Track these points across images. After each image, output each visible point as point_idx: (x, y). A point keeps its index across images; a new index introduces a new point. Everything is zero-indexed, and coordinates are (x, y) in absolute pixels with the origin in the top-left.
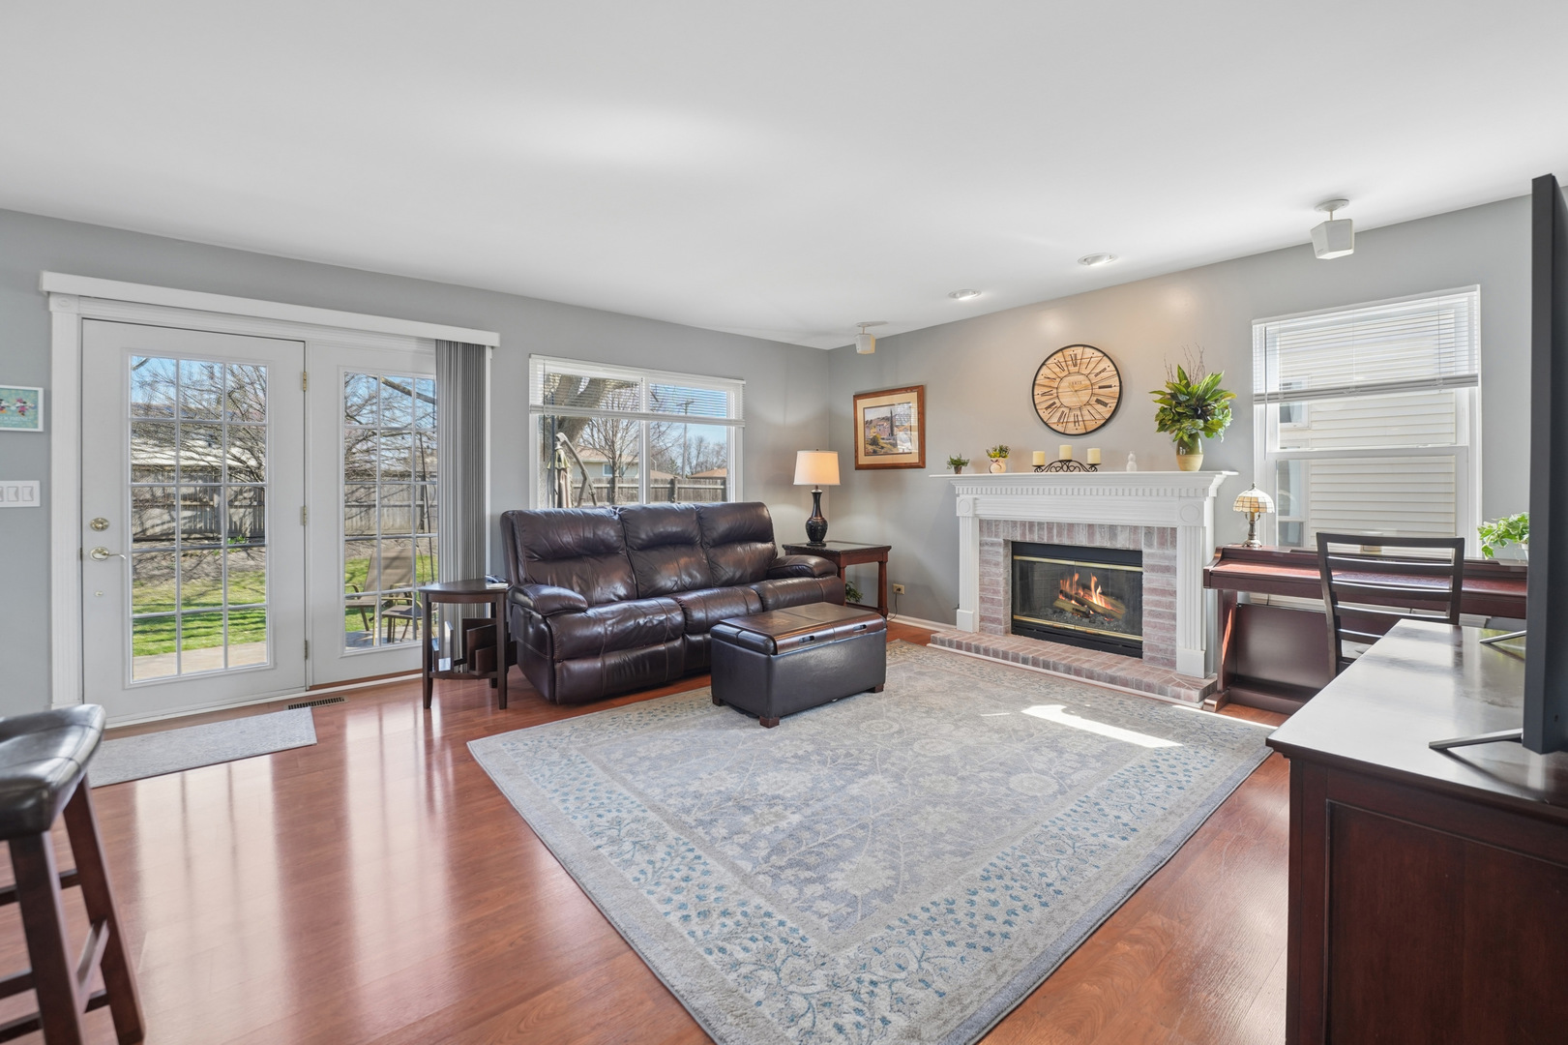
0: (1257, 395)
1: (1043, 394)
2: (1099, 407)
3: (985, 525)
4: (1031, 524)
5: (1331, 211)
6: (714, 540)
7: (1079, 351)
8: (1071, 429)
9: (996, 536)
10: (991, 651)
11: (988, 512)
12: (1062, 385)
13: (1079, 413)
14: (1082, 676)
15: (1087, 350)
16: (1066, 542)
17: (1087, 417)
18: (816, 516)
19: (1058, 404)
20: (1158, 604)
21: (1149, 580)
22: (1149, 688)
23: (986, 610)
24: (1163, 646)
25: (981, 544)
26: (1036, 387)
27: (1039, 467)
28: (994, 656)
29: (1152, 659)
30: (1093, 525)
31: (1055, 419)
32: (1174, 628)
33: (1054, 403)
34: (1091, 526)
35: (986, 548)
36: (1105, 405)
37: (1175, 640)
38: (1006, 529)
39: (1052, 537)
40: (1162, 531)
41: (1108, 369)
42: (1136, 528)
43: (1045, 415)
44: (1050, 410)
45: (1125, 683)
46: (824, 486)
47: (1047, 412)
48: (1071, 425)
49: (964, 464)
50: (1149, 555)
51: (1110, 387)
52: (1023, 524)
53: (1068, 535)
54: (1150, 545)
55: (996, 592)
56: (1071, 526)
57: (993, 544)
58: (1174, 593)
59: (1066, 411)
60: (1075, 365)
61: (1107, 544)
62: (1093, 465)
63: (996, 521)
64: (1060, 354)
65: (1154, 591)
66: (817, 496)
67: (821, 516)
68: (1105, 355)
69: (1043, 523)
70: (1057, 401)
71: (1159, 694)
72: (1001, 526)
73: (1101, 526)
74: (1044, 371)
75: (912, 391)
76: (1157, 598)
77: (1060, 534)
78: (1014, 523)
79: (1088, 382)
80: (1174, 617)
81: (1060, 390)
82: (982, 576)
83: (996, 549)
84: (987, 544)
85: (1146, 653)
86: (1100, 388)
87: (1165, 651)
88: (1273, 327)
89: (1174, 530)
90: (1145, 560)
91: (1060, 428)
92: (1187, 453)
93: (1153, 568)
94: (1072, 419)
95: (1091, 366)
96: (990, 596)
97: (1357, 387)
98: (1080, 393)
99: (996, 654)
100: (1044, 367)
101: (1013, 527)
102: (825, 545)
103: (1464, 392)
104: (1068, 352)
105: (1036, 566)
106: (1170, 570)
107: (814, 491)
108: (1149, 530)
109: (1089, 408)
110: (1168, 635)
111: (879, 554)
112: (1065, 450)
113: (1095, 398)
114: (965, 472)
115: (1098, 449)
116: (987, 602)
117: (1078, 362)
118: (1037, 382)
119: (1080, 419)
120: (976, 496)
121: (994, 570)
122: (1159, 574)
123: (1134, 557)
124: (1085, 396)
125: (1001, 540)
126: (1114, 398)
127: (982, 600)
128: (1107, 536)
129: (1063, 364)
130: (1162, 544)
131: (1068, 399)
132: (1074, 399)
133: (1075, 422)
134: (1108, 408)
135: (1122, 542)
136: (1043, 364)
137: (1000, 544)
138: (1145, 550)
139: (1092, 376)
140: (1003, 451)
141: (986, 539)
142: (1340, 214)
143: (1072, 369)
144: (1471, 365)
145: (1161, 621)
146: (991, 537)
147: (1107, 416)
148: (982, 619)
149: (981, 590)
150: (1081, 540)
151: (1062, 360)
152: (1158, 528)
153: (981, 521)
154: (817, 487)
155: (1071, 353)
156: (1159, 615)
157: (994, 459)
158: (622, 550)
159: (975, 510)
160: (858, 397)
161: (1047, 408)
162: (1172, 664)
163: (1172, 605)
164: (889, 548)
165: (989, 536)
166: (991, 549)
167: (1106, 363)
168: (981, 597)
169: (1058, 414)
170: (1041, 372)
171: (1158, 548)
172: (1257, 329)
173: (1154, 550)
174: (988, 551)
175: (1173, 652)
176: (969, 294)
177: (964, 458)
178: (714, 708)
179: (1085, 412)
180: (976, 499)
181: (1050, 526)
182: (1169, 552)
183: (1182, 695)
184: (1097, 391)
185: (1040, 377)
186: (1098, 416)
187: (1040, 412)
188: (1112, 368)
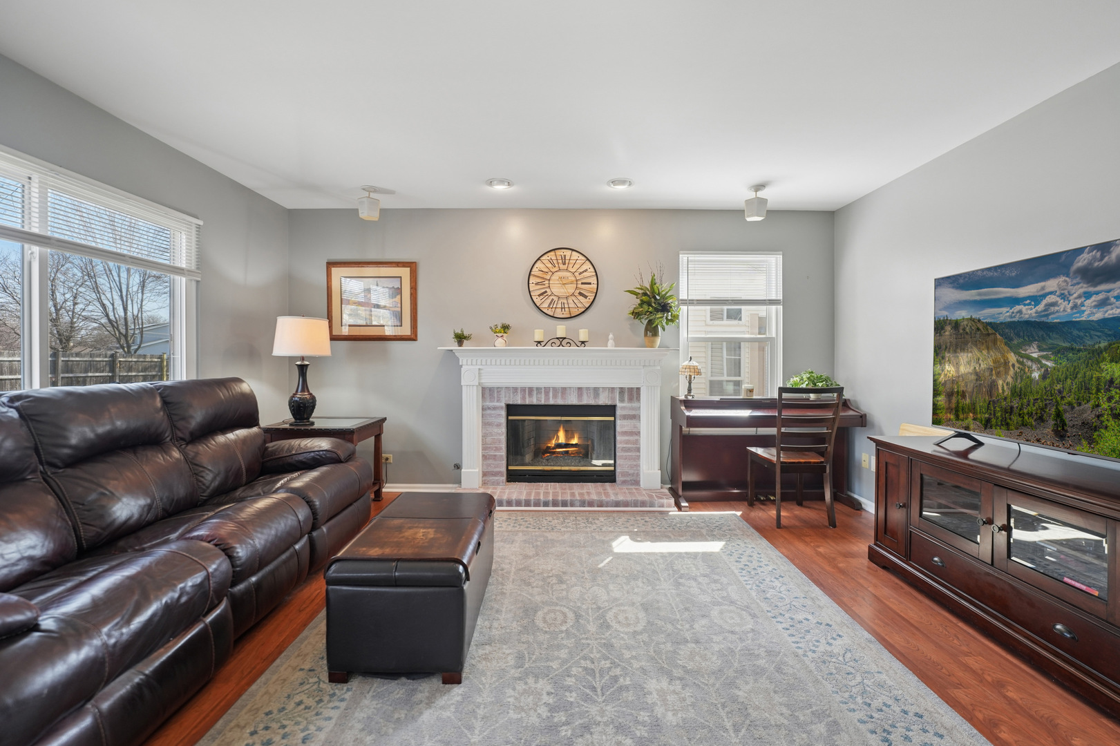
0: (681, 300)
1: (537, 284)
2: (581, 298)
3: (487, 392)
4: (531, 389)
5: (756, 191)
6: (192, 434)
7: (568, 253)
8: (559, 314)
9: (498, 401)
10: (514, 502)
11: (489, 381)
12: (553, 278)
13: (565, 301)
14: (594, 506)
15: (574, 253)
16: (560, 402)
17: (572, 305)
18: (303, 391)
19: (549, 293)
20: (627, 442)
21: (621, 425)
22: (643, 504)
23: (489, 465)
24: (631, 472)
25: (483, 409)
26: (531, 277)
27: (539, 342)
28: (517, 505)
29: (624, 482)
30: (581, 388)
31: (546, 305)
32: (639, 457)
33: (546, 292)
34: (580, 389)
35: (488, 412)
36: (586, 297)
37: (639, 466)
38: (507, 395)
39: (549, 399)
40: (631, 390)
41: (589, 270)
42: (613, 389)
43: (538, 301)
44: (542, 297)
45: (626, 504)
46: (310, 358)
47: (539, 299)
48: (559, 310)
49: (465, 338)
50: (623, 408)
51: (590, 284)
52: (523, 390)
53: (562, 397)
54: (622, 400)
55: (497, 449)
56: (564, 389)
57: (495, 408)
58: (638, 433)
59: (556, 299)
60: (564, 264)
61: (592, 402)
62: (583, 342)
63: (498, 388)
64: (552, 253)
65: (625, 433)
66: (303, 369)
67: (308, 391)
68: (588, 259)
69: (541, 389)
70: (548, 290)
71: (650, 507)
72: (503, 393)
73: (588, 389)
74: (539, 265)
75: (404, 266)
76: (627, 438)
77: (555, 396)
78: (515, 389)
79: (573, 279)
80: (638, 450)
81: (551, 282)
82: (485, 436)
83: (498, 412)
84: (489, 408)
85: (619, 478)
86: (582, 283)
87: (633, 475)
88: (692, 257)
89: (638, 389)
90: (619, 412)
91: (549, 312)
92: (653, 335)
93: (625, 417)
94: (559, 306)
95: (577, 266)
96: (492, 453)
97: (732, 300)
98: (566, 286)
99: (518, 503)
100: (539, 262)
101: (513, 393)
102: (313, 424)
103: (773, 308)
104: (559, 253)
105: (526, 423)
106: (636, 417)
107: (299, 363)
108: (622, 390)
109: (573, 298)
110: (635, 463)
111: (375, 428)
112: (561, 329)
113: (578, 291)
114: (467, 345)
115: (587, 330)
116: (489, 459)
117: (567, 261)
118: (532, 273)
119: (566, 306)
120: (481, 367)
121: (496, 430)
122: (629, 421)
123: (610, 410)
124: (571, 289)
125: (503, 405)
126: (592, 292)
127: (485, 457)
128: (592, 396)
129: (555, 262)
130: (631, 399)
131: (557, 289)
132: (562, 290)
133: (562, 308)
134: (587, 300)
135: (603, 400)
136: (539, 259)
137: (502, 408)
138: (619, 405)
139: (577, 274)
140: (506, 328)
141: (488, 404)
142: (761, 194)
143: (562, 266)
144: (777, 294)
145: (630, 454)
146: (494, 401)
147: (587, 305)
148: (485, 474)
149: (484, 449)
150: (572, 400)
151: (554, 258)
152: (628, 388)
153: (483, 389)
154: (303, 359)
155: (562, 253)
156: (629, 450)
157: (500, 335)
158: (34, 471)
159: (480, 379)
160: (331, 264)
161: (539, 295)
162: (637, 483)
163: (637, 442)
164: (384, 420)
165: (491, 401)
166: (493, 412)
167: (588, 265)
168: (483, 456)
169: (549, 301)
170: (536, 265)
171: (628, 402)
172: (683, 258)
173: (626, 404)
174: (490, 415)
175: (638, 475)
176: (504, 185)
177: (466, 333)
178: (341, 690)
179: (570, 301)
180: (479, 369)
181: (547, 390)
182: (635, 405)
183: (665, 504)
184: (580, 286)
185: (534, 269)
186: (579, 305)
187: (534, 298)
188: (592, 270)
